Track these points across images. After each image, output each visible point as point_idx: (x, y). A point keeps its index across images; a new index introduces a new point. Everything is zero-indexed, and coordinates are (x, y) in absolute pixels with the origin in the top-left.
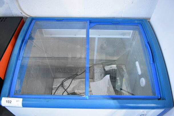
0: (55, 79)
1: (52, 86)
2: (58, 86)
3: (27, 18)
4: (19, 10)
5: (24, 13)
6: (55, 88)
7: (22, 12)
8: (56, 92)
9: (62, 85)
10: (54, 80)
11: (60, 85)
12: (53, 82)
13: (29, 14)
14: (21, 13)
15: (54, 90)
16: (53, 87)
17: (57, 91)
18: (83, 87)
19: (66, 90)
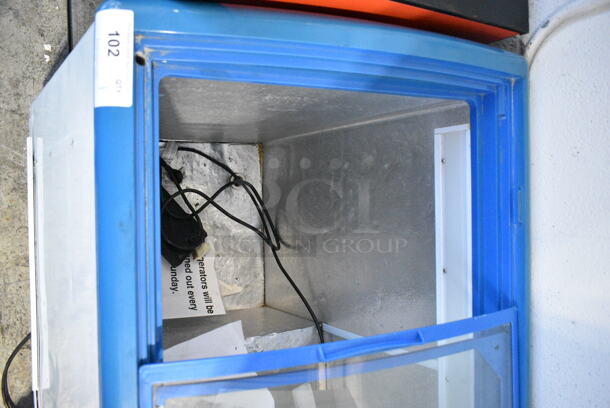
0: (256, 149)
1: (231, 142)
2: (231, 165)
3: (522, 52)
4: (561, 15)
5: (547, 36)
6: (222, 154)
7: (550, 25)
8: (203, 160)
9: (235, 180)
10: (253, 144)
11: (233, 174)
12: (242, 143)
13: (539, 56)
14: (548, 22)
15: (214, 150)
16: (225, 147)
17: (208, 162)
18: (229, 267)
19: (210, 201)
